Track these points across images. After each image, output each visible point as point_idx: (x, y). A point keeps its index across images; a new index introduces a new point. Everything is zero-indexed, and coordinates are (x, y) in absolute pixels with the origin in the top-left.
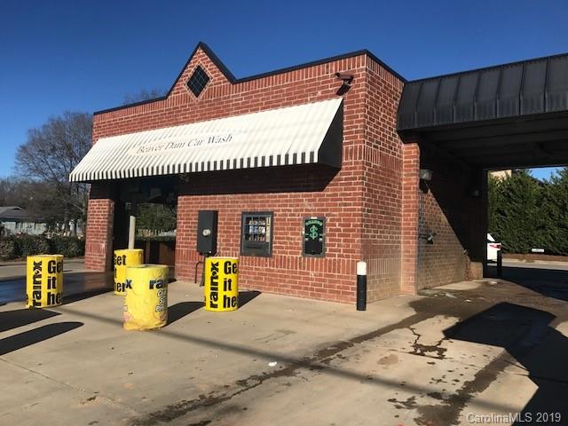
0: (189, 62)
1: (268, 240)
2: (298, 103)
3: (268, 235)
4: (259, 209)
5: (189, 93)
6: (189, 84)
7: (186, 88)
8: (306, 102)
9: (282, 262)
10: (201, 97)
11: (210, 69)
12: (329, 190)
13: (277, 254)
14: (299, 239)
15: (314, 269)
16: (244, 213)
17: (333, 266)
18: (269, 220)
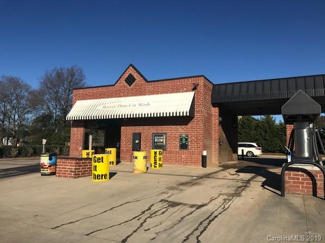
0: (125, 72)
1: (164, 144)
2: (176, 92)
3: (164, 142)
4: (160, 132)
5: (126, 84)
6: (125, 80)
7: (124, 82)
8: (180, 92)
9: (171, 152)
10: (132, 86)
11: (136, 75)
12: (190, 125)
13: (168, 149)
14: (178, 144)
15: (184, 154)
16: (153, 134)
17: (192, 153)
18: (164, 136)
